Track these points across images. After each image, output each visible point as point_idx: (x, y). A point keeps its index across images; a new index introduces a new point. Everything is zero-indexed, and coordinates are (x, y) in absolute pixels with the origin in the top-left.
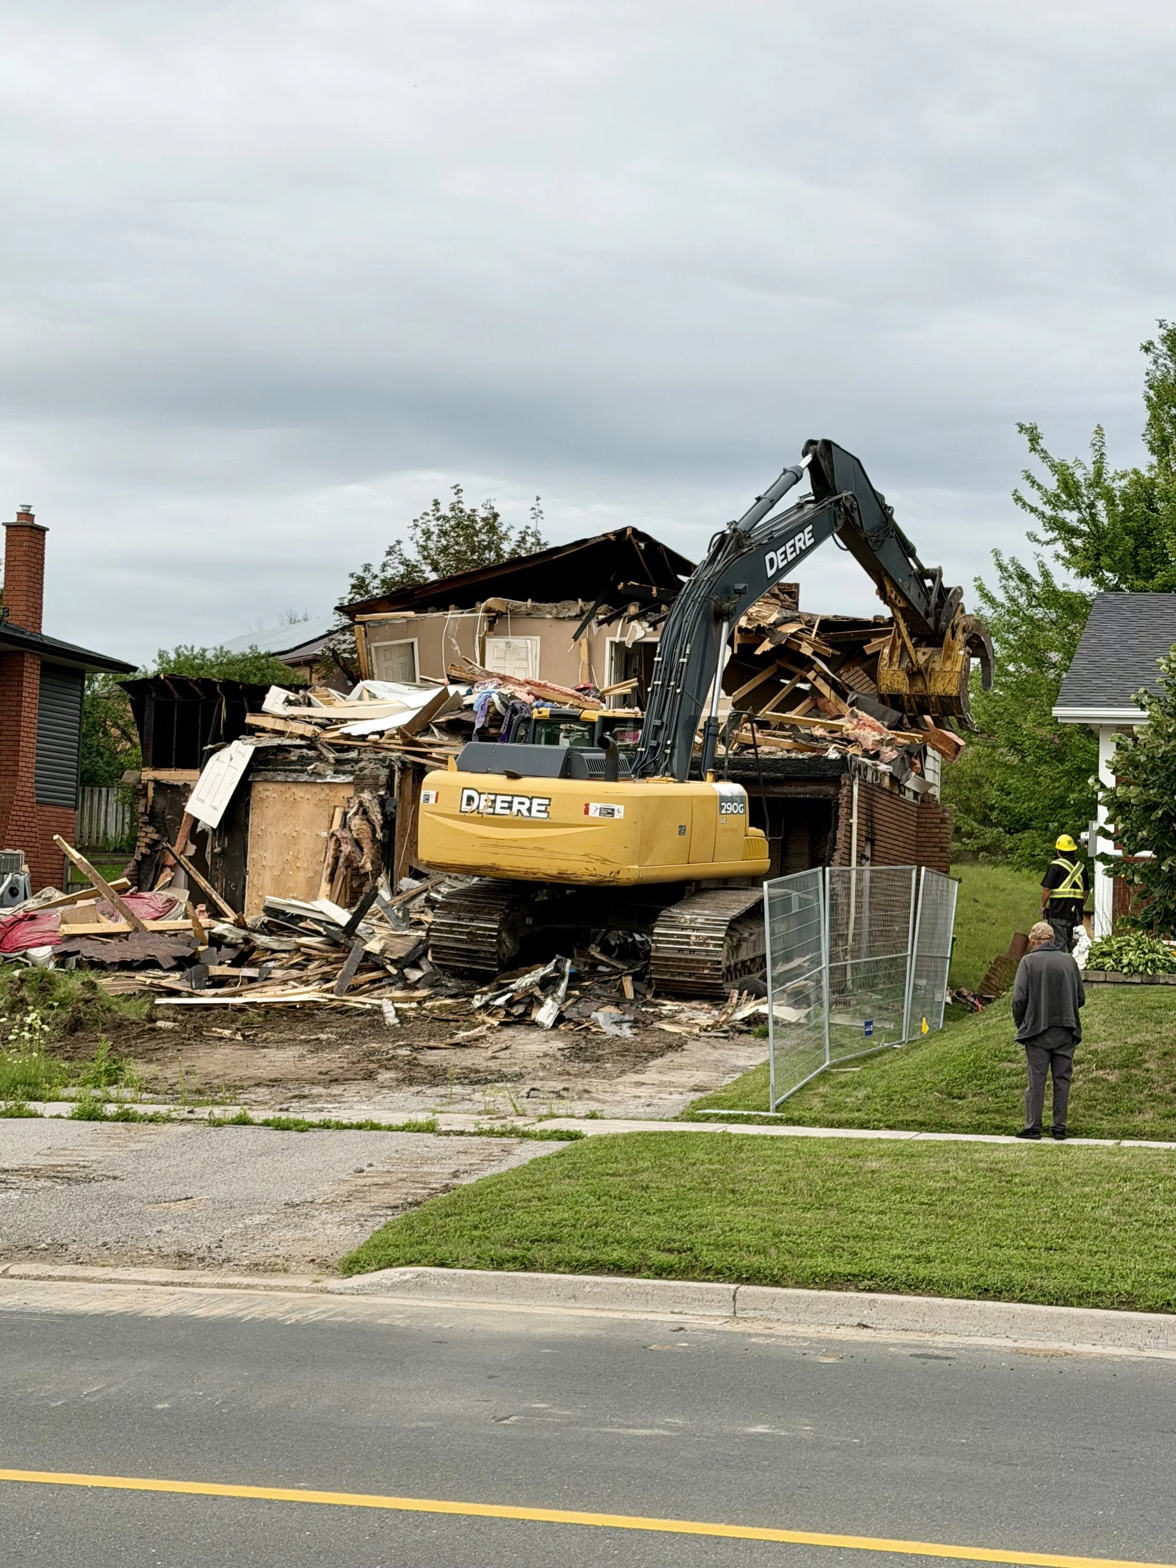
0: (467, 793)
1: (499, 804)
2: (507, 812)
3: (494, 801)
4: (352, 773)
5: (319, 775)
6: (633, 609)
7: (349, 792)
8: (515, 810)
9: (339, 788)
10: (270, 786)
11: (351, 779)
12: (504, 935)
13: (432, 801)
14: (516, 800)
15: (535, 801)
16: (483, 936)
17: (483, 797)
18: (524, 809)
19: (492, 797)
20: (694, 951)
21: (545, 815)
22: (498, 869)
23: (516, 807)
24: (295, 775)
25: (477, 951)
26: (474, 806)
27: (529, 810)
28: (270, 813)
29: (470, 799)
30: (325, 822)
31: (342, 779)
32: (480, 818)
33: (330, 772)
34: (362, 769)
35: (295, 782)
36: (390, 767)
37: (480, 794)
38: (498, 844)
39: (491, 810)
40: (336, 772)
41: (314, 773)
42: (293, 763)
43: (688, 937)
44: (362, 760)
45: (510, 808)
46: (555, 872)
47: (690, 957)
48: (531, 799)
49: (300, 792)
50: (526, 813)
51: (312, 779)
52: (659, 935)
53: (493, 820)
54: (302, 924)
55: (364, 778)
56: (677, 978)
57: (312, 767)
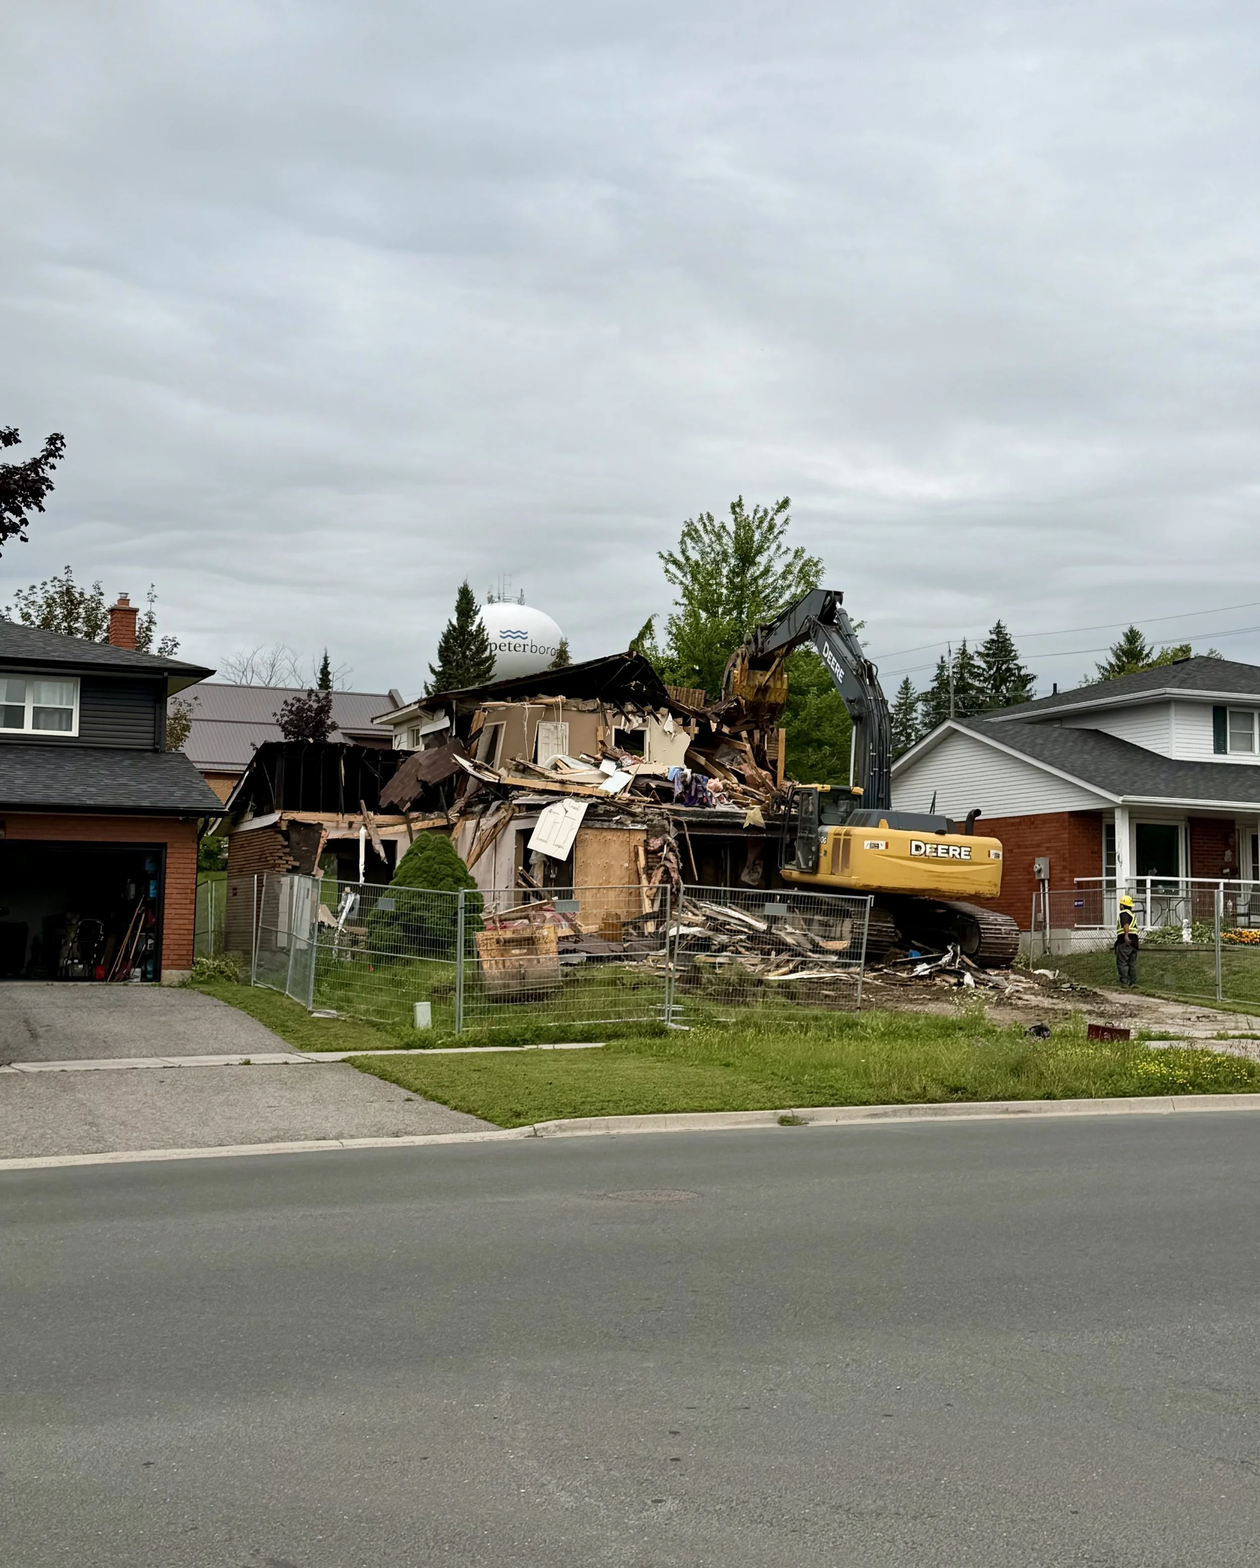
0: (914, 843)
1: (940, 851)
2: (946, 855)
3: (936, 849)
4: (644, 823)
5: (622, 823)
6: (630, 707)
7: (643, 837)
8: (951, 855)
9: (637, 833)
10: (589, 831)
11: (645, 827)
12: (898, 931)
13: (882, 847)
14: (951, 848)
15: (963, 849)
16: (886, 931)
17: (928, 846)
18: (956, 853)
19: (935, 846)
20: (1004, 938)
21: (968, 857)
22: (940, 891)
23: (951, 852)
24: (607, 823)
25: (882, 941)
26: (922, 851)
27: (960, 854)
28: (589, 850)
29: (918, 848)
30: (626, 857)
31: (639, 827)
32: (928, 860)
33: (629, 822)
34: (652, 820)
35: (609, 829)
36: (667, 819)
37: (925, 844)
38: (941, 875)
39: (935, 854)
40: (633, 822)
41: (617, 822)
42: (600, 815)
43: (1000, 929)
44: (646, 815)
45: (948, 853)
46: (973, 893)
47: (1003, 942)
48: (960, 848)
49: (609, 835)
50: (958, 856)
51: (619, 827)
52: (984, 929)
53: (937, 861)
54: (727, 927)
55: (654, 826)
56: (992, 955)
57: (618, 818)
